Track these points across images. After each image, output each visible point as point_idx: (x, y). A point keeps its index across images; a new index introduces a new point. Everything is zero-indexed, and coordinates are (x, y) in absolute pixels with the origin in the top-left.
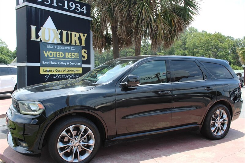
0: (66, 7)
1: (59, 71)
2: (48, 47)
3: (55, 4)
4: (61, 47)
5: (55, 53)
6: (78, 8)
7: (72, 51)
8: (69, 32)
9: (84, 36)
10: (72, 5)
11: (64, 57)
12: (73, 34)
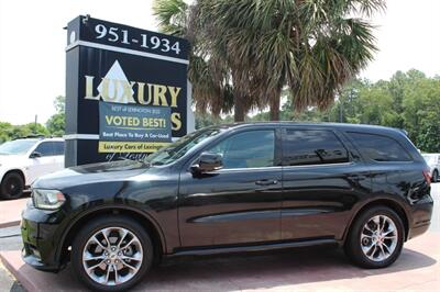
0: (144, 45)
1: (130, 147)
2: (114, 109)
3: (125, 41)
4: (135, 110)
5: (125, 118)
6: (166, 45)
7: (154, 116)
8: (150, 85)
9: (176, 90)
10: (155, 41)
11: (141, 125)
12: (156, 87)
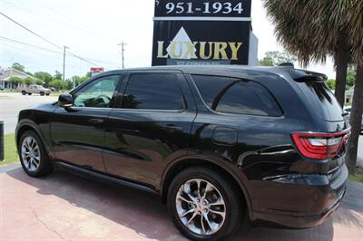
0: (207, 11)
3: (190, 11)
6: (228, 8)
8: (211, 43)
9: (236, 45)
10: (217, 6)
12: (217, 44)
